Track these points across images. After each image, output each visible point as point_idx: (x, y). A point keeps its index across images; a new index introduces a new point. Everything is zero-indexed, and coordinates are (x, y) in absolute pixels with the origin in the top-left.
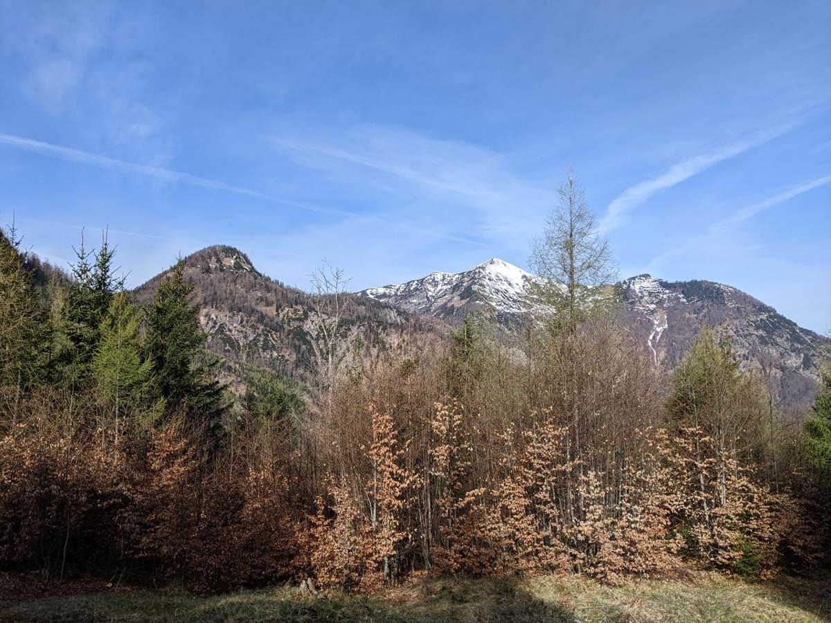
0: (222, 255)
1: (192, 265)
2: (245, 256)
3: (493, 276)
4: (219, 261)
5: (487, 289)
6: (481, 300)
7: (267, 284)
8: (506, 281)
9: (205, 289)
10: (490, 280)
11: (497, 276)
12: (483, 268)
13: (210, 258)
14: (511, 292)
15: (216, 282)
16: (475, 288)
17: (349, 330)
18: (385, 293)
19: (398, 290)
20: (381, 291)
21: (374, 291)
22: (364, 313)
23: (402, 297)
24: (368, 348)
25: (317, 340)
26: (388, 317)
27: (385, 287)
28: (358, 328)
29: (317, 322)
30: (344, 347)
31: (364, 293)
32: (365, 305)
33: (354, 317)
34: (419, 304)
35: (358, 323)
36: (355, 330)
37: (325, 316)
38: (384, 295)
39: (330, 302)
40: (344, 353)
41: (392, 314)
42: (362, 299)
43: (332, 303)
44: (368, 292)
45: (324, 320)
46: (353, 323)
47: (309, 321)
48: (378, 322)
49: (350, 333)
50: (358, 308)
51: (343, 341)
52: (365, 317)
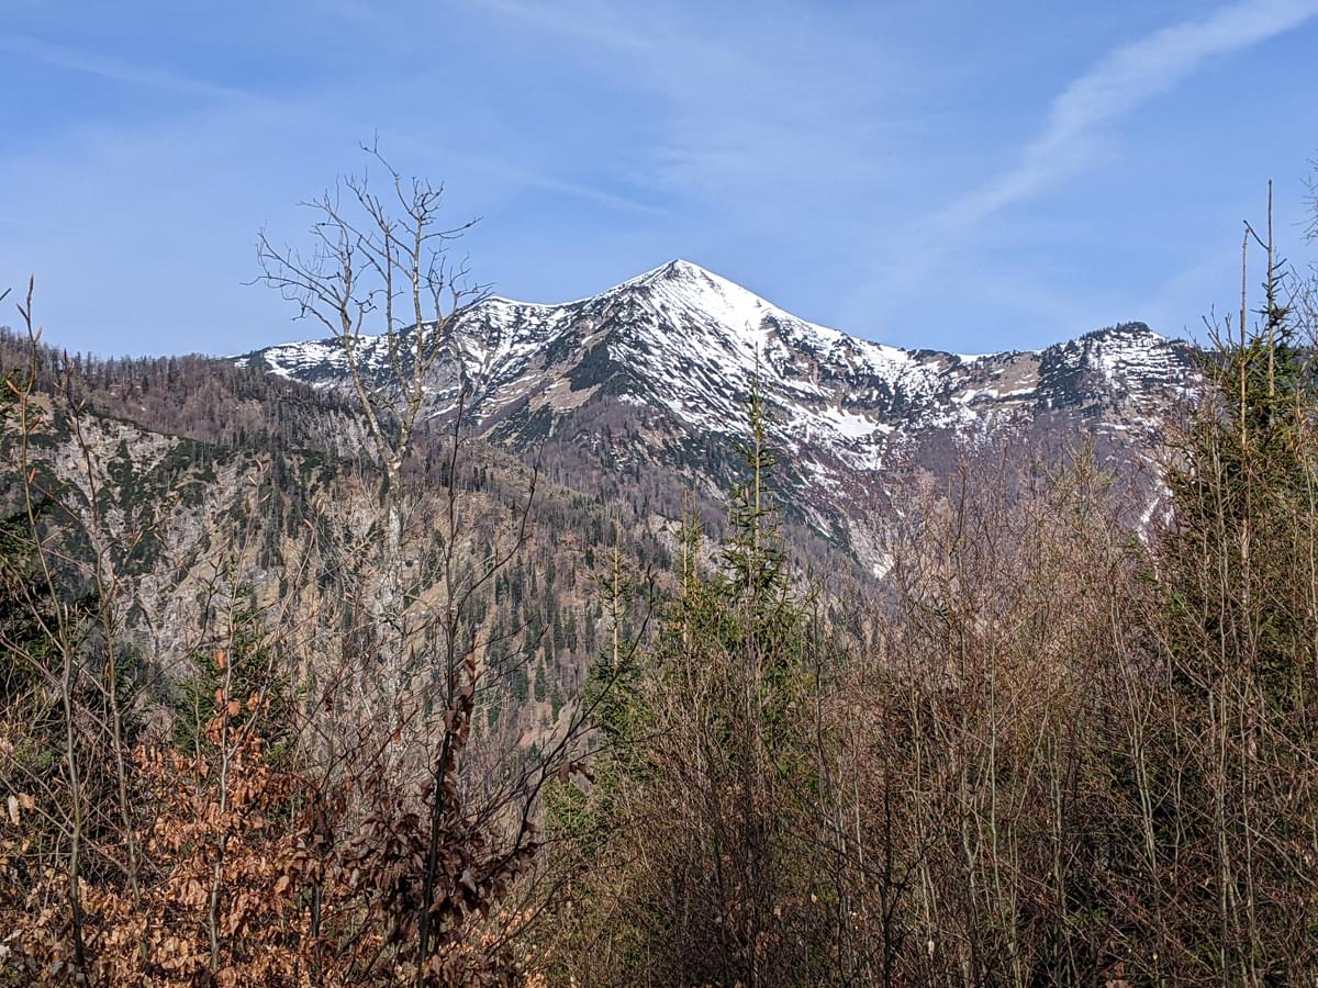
3: (675, 320)
5: (655, 358)
6: (639, 391)
8: (715, 333)
10: (664, 328)
11: (686, 317)
12: (644, 291)
14: (730, 367)
16: (618, 352)
17: (211, 477)
18: (326, 363)
19: (368, 353)
20: (314, 354)
21: (290, 355)
22: (259, 423)
23: (382, 377)
24: (272, 539)
25: (101, 508)
26: (339, 439)
27: (324, 343)
28: (238, 474)
29: (100, 450)
30: (193, 532)
31: (256, 358)
32: (261, 400)
33: (226, 436)
34: (439, 399)
35: (240, 456)
36: (227, 477)
37: (127, 432)
38: (324, 369)
39: (146, 385)
40: (192, 554)
41: (352, 431)
42: (250, 379)
43: (152, 389)
44: (271, 357)
45: (124, 442)
46: (223, 456)
47: (74, 446)
48: (306, 453)
49: (212, 487)
50: (240, 406)
51: (187, 512)
52: (262, 440)
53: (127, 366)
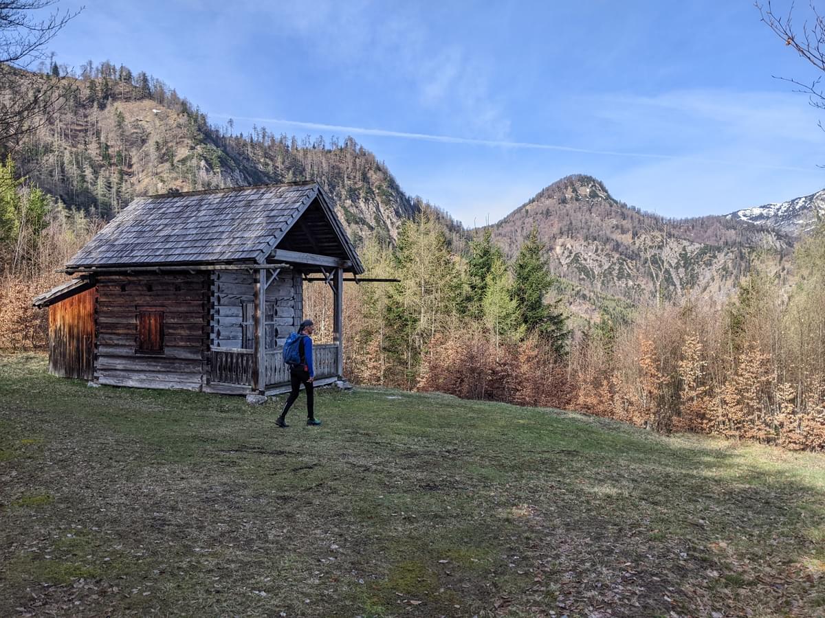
0: (578, 184)
1: (550, 197)
2: (601, 184)
4: (575, 190)
7: (623, 211)
9: (561, 219)
13: (566, 188)
15: (571, 212)
17: (715, 257)
18: (761, 214)
19: (778, 210)
20: (757, 211)
21: (748, 213)
22: (734, 237)
23: (784, 218)
24: (737, 278)
25: (677, 268)
26: (764, 242)
27: (761, 207)
28: (725, 255)
29: (677, 249)
30: (708, 275)
31: (735, 215)
32: (735, 229)
33: (721, 243)
34: (807, 224)
35: (726, 249)
36: (721, 257)
37: (685, 243)
38: (761, 217)
39: (693, 227)
40: (708, 283)
41: (770, 239)
42: (732, 222)
43: (695, 228)
44: (740, 214)
45: (685, 246)
46: (719, 249)
47: (668, 248)
48: (751, 248)
49: (716, 260)
50: (727, 232)
51: (706, 269)
52: (734, 244)
53: (687, 221)
